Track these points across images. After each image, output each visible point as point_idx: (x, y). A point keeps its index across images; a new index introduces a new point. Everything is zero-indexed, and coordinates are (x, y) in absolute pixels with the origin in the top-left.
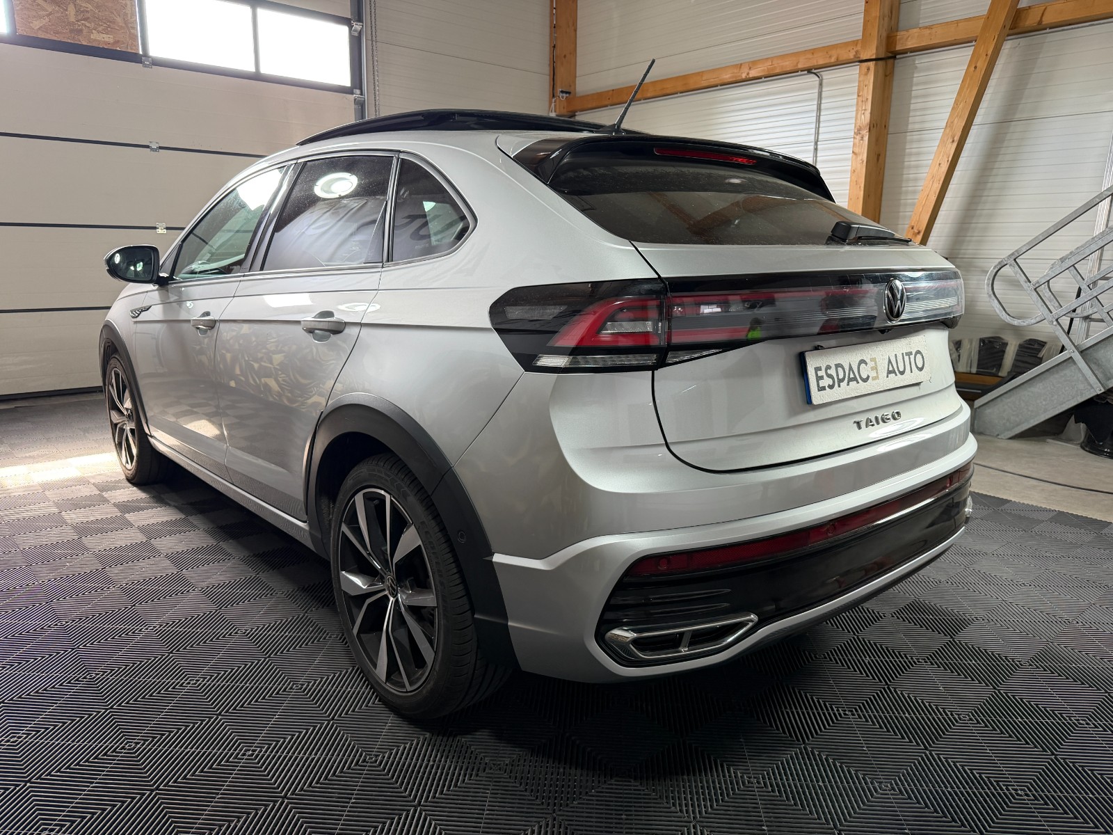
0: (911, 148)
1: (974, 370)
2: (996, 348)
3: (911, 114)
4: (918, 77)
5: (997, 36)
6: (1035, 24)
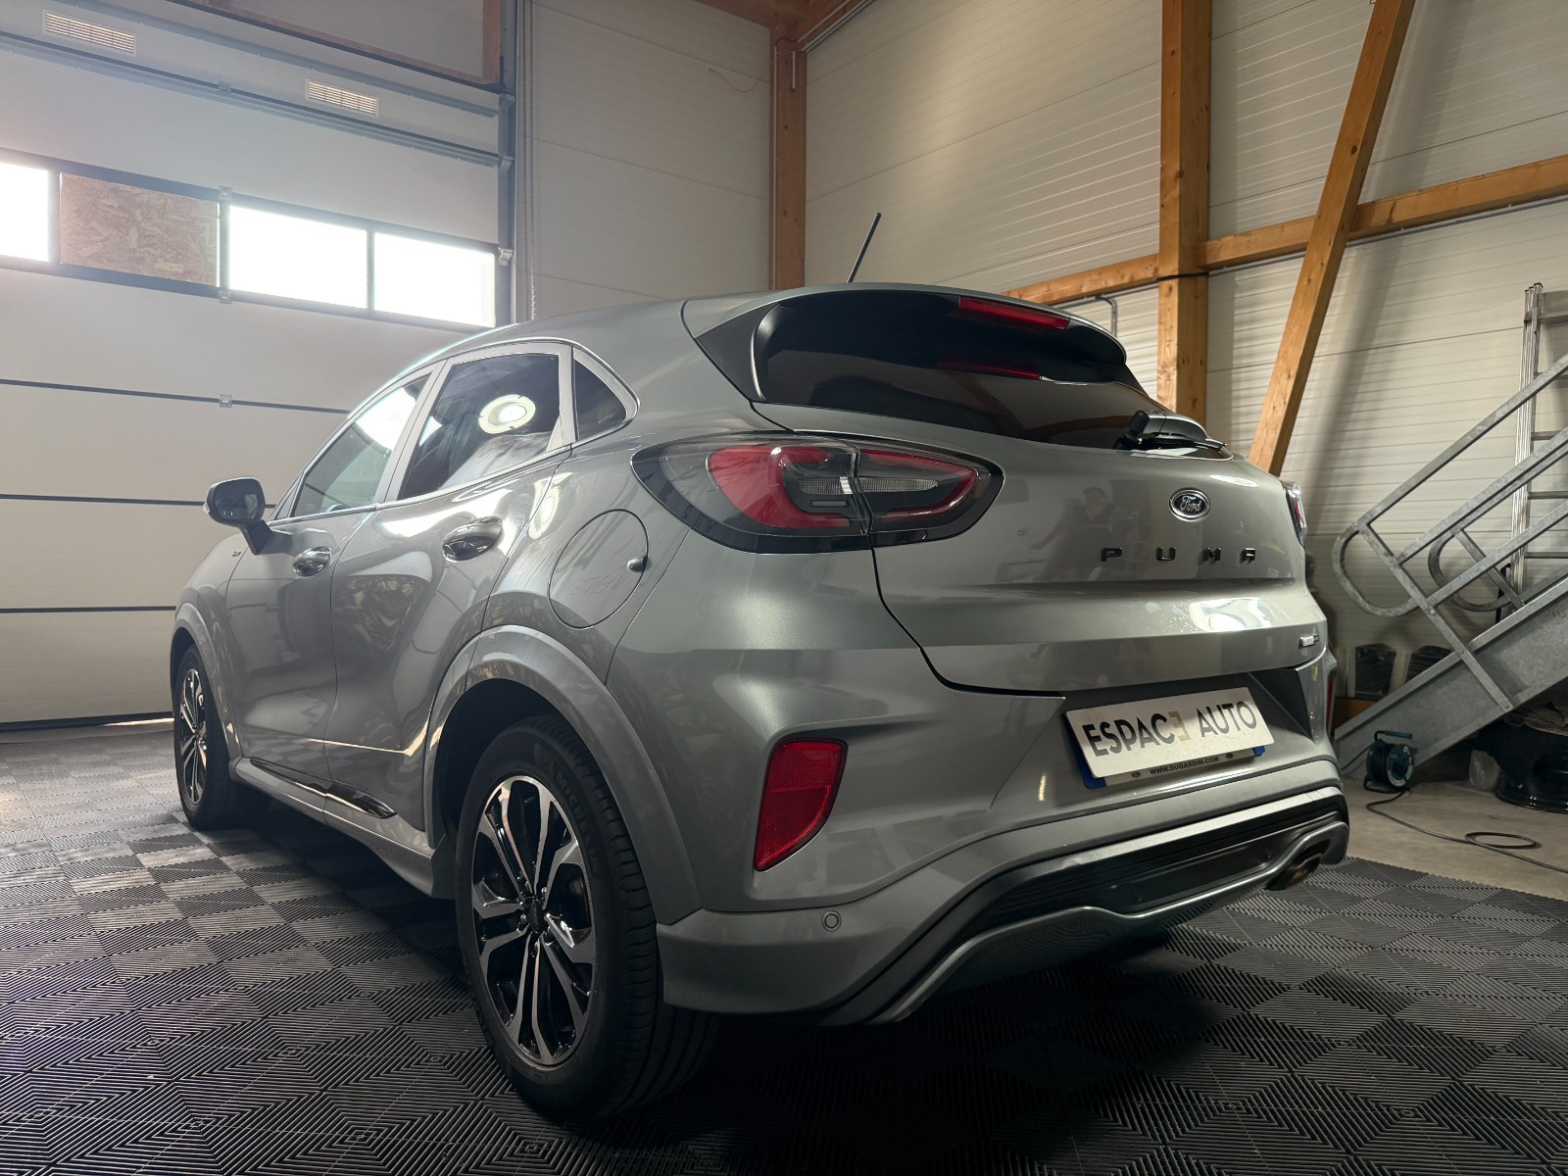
0: (1241, 388)
1: (1352, 693)
2: (1379, 660)
3: (1236, 345)
4: (1240, 297)
5: (1333, 240)
6: (1383, 224)
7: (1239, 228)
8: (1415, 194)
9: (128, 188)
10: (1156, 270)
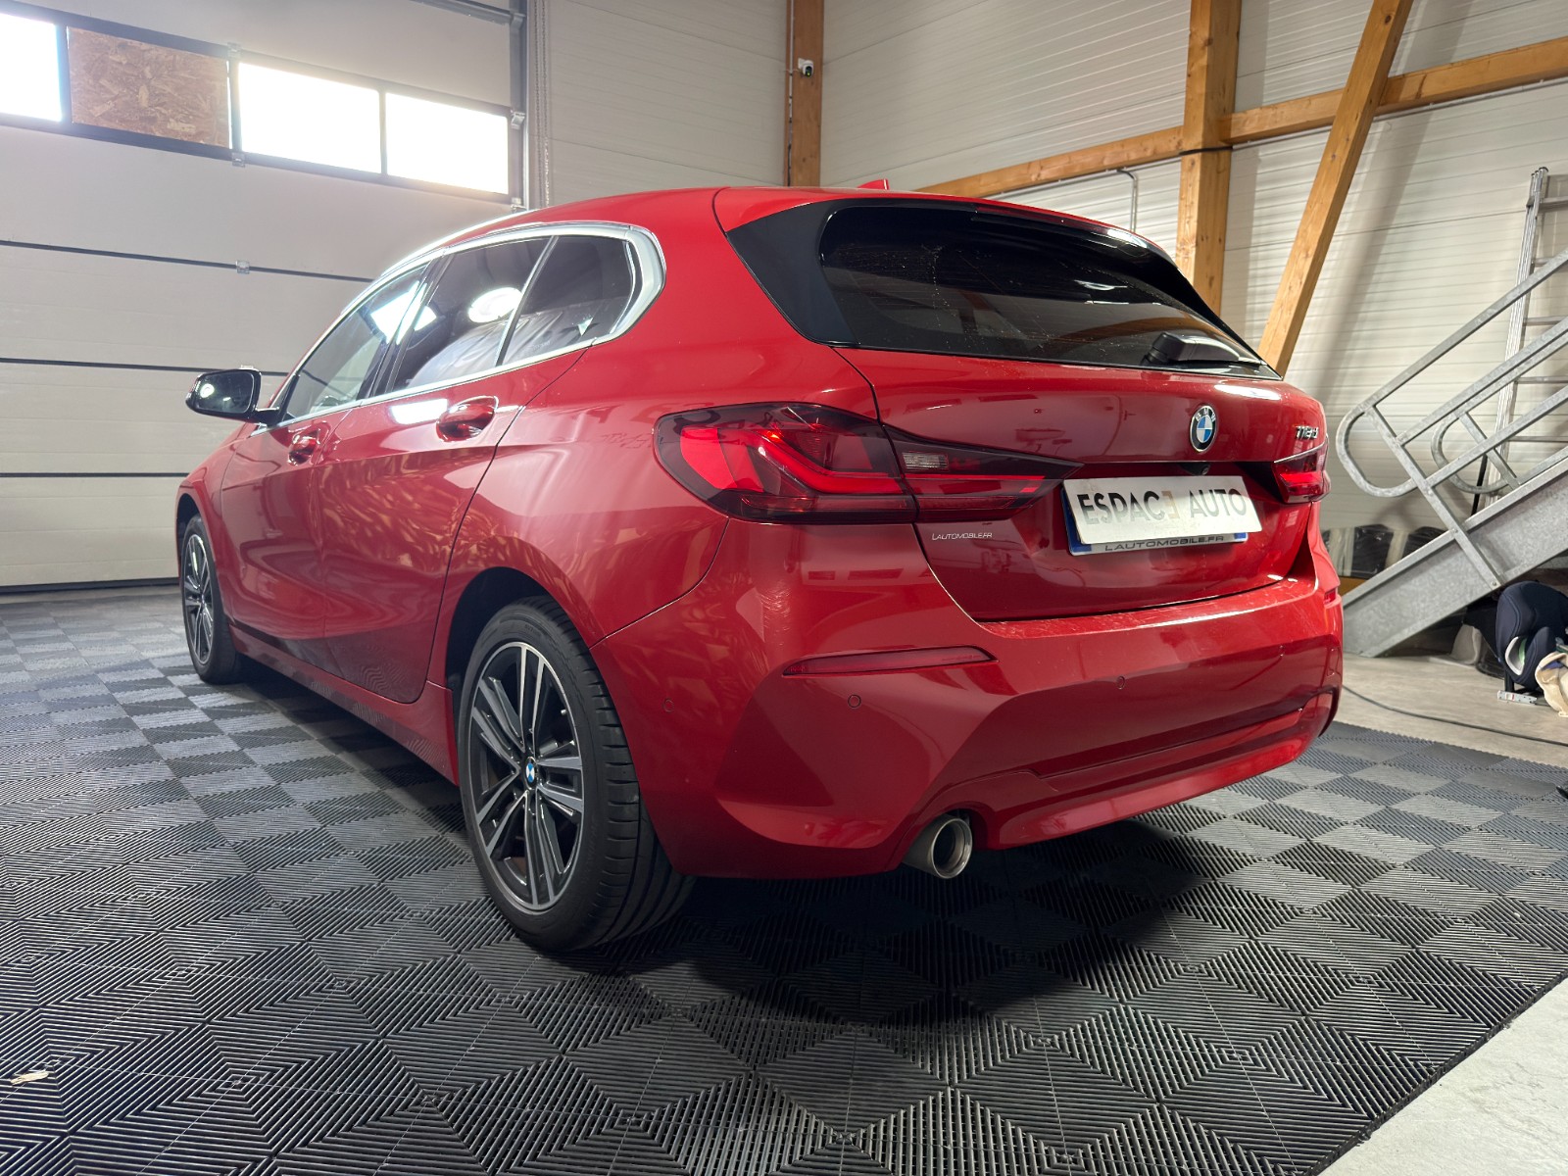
0: (1254, 268)
1: (1348, 572)
2: (1377, 540)
3: (1255, 223)
4: (1262, 173)
5: (1360, 114)
6: (1411, 99)
7: (1265, 100)
8: (1448, 66)
9: (135, 43)
10: (1179, 143)
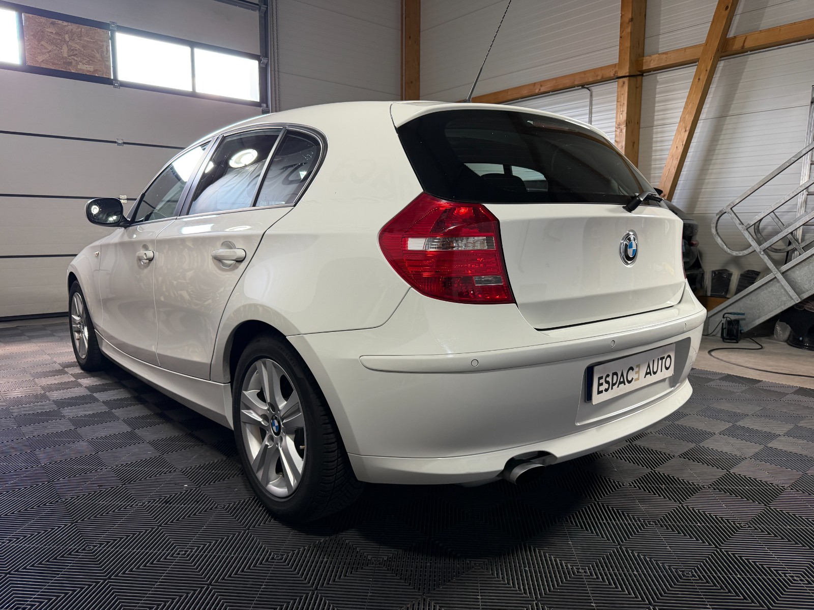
1: (709, 294)
2: (724, 277)
3: (656, 114)
4: (659, 88)
5: (713, 57)
6: (739, 49)
7: (660, 50)
9: (60, 22)
